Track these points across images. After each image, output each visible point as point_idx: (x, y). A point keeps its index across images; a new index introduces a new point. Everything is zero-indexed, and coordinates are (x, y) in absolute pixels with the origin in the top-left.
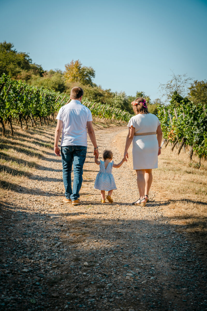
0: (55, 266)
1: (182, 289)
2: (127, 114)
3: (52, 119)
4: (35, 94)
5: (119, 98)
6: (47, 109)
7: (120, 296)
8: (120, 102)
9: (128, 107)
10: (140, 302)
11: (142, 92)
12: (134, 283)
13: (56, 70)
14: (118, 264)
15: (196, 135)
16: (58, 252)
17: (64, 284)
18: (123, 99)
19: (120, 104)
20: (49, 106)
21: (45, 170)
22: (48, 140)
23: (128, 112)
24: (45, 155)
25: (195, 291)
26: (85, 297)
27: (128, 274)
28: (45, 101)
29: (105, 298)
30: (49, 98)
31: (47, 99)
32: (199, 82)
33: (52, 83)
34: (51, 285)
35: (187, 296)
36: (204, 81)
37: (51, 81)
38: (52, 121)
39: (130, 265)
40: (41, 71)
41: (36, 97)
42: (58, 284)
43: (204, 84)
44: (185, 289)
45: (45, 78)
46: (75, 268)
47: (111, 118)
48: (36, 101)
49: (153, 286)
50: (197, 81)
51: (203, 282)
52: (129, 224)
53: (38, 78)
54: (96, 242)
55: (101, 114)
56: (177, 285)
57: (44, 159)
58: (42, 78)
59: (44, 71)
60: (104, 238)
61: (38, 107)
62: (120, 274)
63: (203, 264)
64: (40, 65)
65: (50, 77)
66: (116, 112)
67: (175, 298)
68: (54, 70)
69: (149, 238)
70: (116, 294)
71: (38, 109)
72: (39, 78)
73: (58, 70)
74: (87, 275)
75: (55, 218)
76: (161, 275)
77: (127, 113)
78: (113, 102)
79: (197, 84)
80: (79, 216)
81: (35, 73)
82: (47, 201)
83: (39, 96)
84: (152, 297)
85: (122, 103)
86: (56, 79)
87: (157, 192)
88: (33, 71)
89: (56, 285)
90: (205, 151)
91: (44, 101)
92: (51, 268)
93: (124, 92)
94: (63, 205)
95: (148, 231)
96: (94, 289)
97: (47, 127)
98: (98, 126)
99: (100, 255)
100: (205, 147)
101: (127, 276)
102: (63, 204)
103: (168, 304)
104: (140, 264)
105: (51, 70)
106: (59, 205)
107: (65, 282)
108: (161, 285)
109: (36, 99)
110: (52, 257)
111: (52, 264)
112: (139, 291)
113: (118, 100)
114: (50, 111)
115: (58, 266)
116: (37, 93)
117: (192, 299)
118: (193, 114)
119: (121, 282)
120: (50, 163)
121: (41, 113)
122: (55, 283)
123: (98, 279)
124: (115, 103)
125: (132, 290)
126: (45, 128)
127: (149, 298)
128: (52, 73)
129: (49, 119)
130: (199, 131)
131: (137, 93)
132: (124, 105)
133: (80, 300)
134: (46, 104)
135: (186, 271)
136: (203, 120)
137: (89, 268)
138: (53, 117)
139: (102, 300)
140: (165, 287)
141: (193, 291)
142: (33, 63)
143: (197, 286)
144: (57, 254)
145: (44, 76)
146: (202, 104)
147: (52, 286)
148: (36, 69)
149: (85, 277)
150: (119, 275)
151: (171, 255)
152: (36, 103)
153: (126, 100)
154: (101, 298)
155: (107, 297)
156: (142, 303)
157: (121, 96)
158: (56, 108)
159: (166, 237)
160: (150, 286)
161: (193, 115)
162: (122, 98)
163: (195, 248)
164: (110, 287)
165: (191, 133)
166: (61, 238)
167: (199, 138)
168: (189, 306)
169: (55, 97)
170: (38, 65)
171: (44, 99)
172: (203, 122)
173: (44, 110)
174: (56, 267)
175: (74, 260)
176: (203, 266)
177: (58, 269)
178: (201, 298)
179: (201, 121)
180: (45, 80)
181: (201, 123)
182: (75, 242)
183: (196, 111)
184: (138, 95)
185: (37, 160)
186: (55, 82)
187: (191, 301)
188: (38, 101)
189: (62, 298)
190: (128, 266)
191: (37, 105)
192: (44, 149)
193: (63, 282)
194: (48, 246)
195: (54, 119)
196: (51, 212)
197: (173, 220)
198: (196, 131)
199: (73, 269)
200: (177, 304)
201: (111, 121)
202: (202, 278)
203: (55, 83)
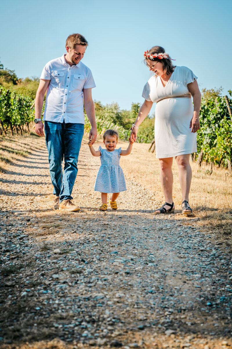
0: (13, 257)
1: (193, 275)
2: (121, 129)
3: (27, 129)
4: (5, 95)
5: (111, 110)
6: (21, 116)
7: (103, 281)
8: (112, 115)
9: (122, 121)
10: (132, 287)
11: (139, 104)
12: (124, 269)
13: (33, 77)
14: (102, 251)
15: (207, 135)
16: (20, 244)
17: (25, 273)
18: (115, 112)
19: (112, 118)
20: (22, 113)
21: (13, 174)
22: (19, 148)
23: (122, 127)
24: (14, 161)
25: (212, 277)
26: (52, 283)
27: (115, 260)
28: (18, 106)
29: (82, 283)
30: (23, 103)
31: (21, 104)
32: (208, 91)
33: (28, 92)
34: (6, 274)
35: (201, 282)
36: (214, 89)
37: (27, 90)
38: (26, 132)
39: (119, 253)
40: (15, 79)
41: (6, 99)
42: (16, 274)
43: (214, 93)
44: (197, 275)
45: (19, 86)
46: (42, 257)
47: (101, 133)
48: (6, 105)
49: (152, 272)
50: (205, 89)
51: (224, 269)
52: (120, 218)
53: (10, 86)
54: (73, 233)
55: (87, 128)
56: (186, 272)
57: (12, 164)
58: (15, 86)
59: (18, 79)
60: (85, 229)
61: (8, 112)
62: (105, 261)
63: (222, 252)
64: (13, 70)
65: (26, 85)
66: (106, 125)
67: (184, 284)
68: (30, 78)
69: (146, 229)
70: (98, 279)
71: (8, 114)
72: (12, 87)
73: (36, 78)
74: (58, 262)
75: (21, 214)
76: (163, 262)
77: (120, 127)
78: (103, 115)
79: (206, 93)
80: (53, 212)
81: (7, 80)
82: (11, 200)
83: (9, 98)
84: (150, 283)
85: (114, 116)
86: (33, 88)
87: (157, 192)
88: (5, 78)
89: (13, 275)
90: (218, 153)
91: (16, 106)
92: (8, 259)
93: (116, 103)
94: (32, 204)
95: (146, 224)
96: (67, 275)
97: (19, 137)
98: (85, 141)
99: (79, 244)
100: (218, 148)
101: (114, 262)
102: (32, 202)
103: (174, 289)
104: (134, 252)
105: (27, 78)
106: (28, 203)
107: (25, 271)
108: (164, 271)
109: (6, 102)
110: (11, 248)
111: (10, 255)
112: (132, 277)
113: (109, 112)
114: (23, 119)
115: (18, 257)
116: (7, 95)
117: (209, 285)
118: (202, 111)
119: (106, 268)
120: (20, 168)
121: (13, 121)
122: (12, 272)
123: (73, 265)
124: (106, 117)
125: (122, 275)
126: (17, 138)
127: (146, 283)
128: (28, 81)
129: (23, 129)
130: (210, 131)
131: (132, 105)
132: (117, 119)
133: (45, 286)
134: (20, 110)
135: (199, 259)
136: (214, 117)
137: (61, 256)
138: (28, 127)
139: (76, 285)
140: (169, 274)
141: (210, 276)
142: (4, 69)
143: (215, 272)
144: (18, 245)
145: (18, 83)
146: (213, 99)
147: (7, 276)
148: (8, 75)
149: (54, 264)
150: (103, 261)
151: (177, 245)
152: (5, 107)
153: (119, 113)
154: (76, 283)
155: (85, 283)
156: (135, 288)
157: (113, 108)
158: (32, 117)
159: (169, 229)
160: (148, 272)
161: (202, 113)
162: (114, 110)
163: (210, 238)
164: (90, 273)
165: (200, 135)
166: (26, 231)
167: (210, 140)
168: (204, 291)
169: (30, 103)
170: (10, 71)
171: (17, 103)
172: (215, 119)
173: (16, 116)
174: (15, 258)
175: (41, 250)
176: (223, 254)
177: (18, 260)
178: (221, 283)
179: (213, 117)
180: (19, 89)
181: (212, 120)
182: (44, 234)
183: (206, 108)
184: (134, 106)
185: (3, 165)
186: (32, 91)
187: (207, 287)
188: (8, 105)
189: (19, 287)
190: (117, 253)
191: (7, 110)
192: (14, 156)
193: (23, 270)
194: (7, 239)
195: (29, 130)
196: (15, 209)
197: (179, 215)
198: (206, 130)
199: (39, 258)
200: (186, 290)
201: (100, 137)
202: (221, 265)
203: (31, 93)
